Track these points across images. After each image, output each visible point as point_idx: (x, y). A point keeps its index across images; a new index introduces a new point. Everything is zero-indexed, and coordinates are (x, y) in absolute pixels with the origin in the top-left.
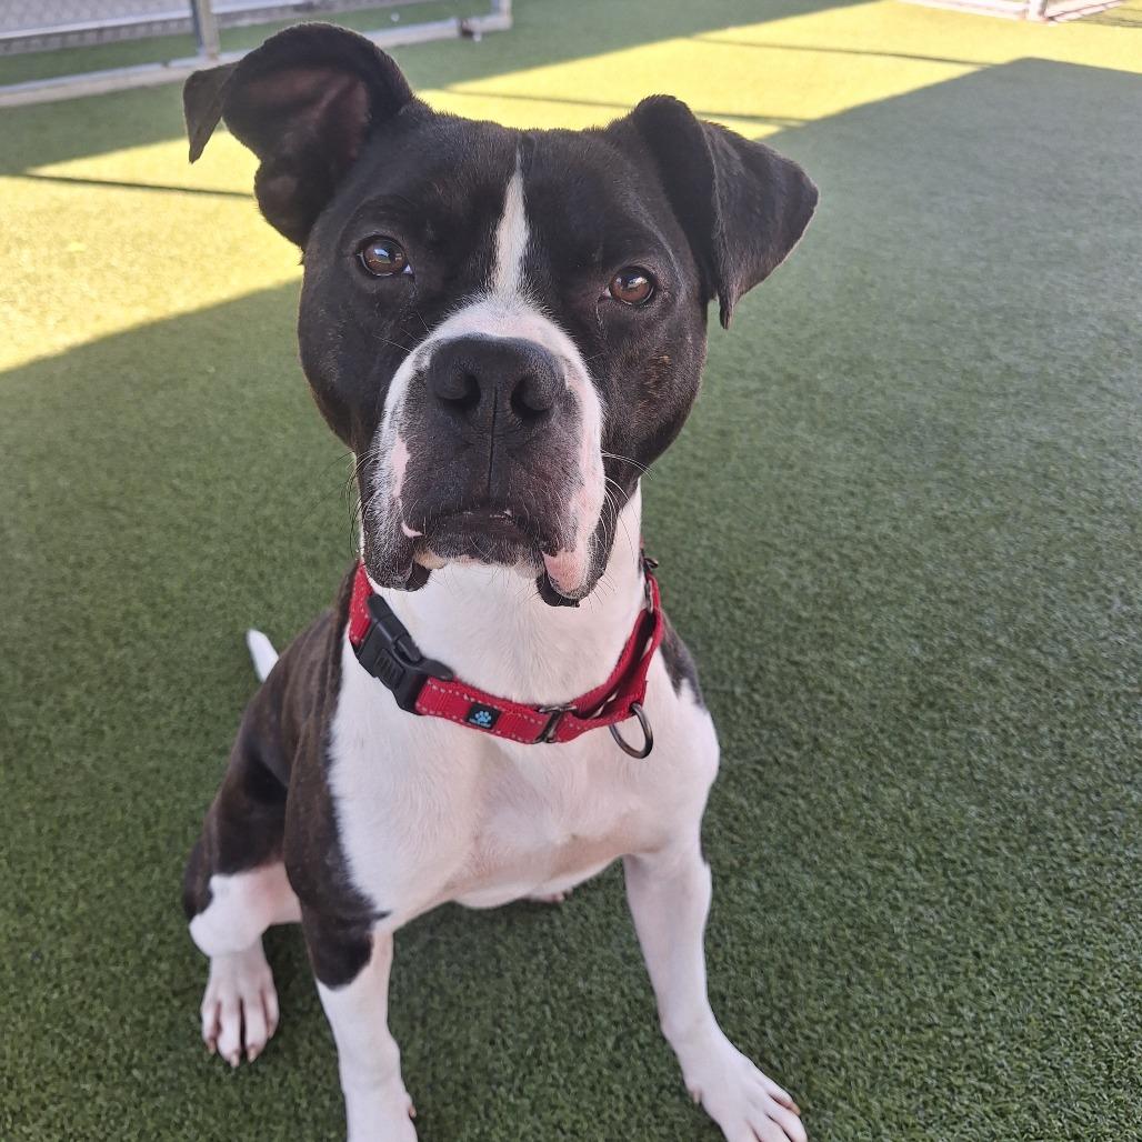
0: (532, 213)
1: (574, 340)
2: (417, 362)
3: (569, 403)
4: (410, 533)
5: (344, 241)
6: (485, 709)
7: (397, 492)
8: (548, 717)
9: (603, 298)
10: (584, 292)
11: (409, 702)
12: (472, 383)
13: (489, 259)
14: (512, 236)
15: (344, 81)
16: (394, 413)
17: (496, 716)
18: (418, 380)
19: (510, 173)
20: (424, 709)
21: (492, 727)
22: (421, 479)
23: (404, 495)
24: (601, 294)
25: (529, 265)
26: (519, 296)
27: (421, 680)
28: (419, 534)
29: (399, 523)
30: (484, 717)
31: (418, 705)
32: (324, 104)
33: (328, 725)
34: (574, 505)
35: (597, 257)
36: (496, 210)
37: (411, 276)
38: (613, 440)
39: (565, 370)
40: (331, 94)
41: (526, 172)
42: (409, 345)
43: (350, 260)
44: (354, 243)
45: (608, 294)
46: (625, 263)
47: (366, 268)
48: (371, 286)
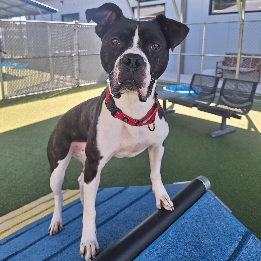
0: (139, 35)
1: (146, 55)
2: (120, 58)
3: (145, 64)
4: (119, 84)
5: (109, 39)
6: (126, 118)
7: (117, 77)
8: (137, 122)
9: (150, 48)
10: (147, 47)
11: (113, 115)
12: (129, 60)
13: (132, 42)
14: (136, 38)
15: (111, 12)
16: (117, 65)
17: (128, 120)
18: (121, 60)
19: (136, 28)
20: (116, 117)
21: (127, 122)
22: (121, 75)
23: (119, 78)
24: (151, 48)
25: (139, 43)
26: (137, 48)
27: (116, 111)
28: (121, 84)
29: (118, 82)
30: (126, 120)
31: (115, 116)
32: (108, 16)
33: (98, 118)
34: (145, 80)
35: (150, 42)
36: (134, 34)
37: (120, 45)
38: (152, 71)
39: (144, 59)
40: (109, 14)
41: (139, 28)
42: (120, 55)
43: (110, 42)
44: (111, 39)
45: (151, 47)
46: (154, 43)
47: (112, 44)
48: (113, 46)
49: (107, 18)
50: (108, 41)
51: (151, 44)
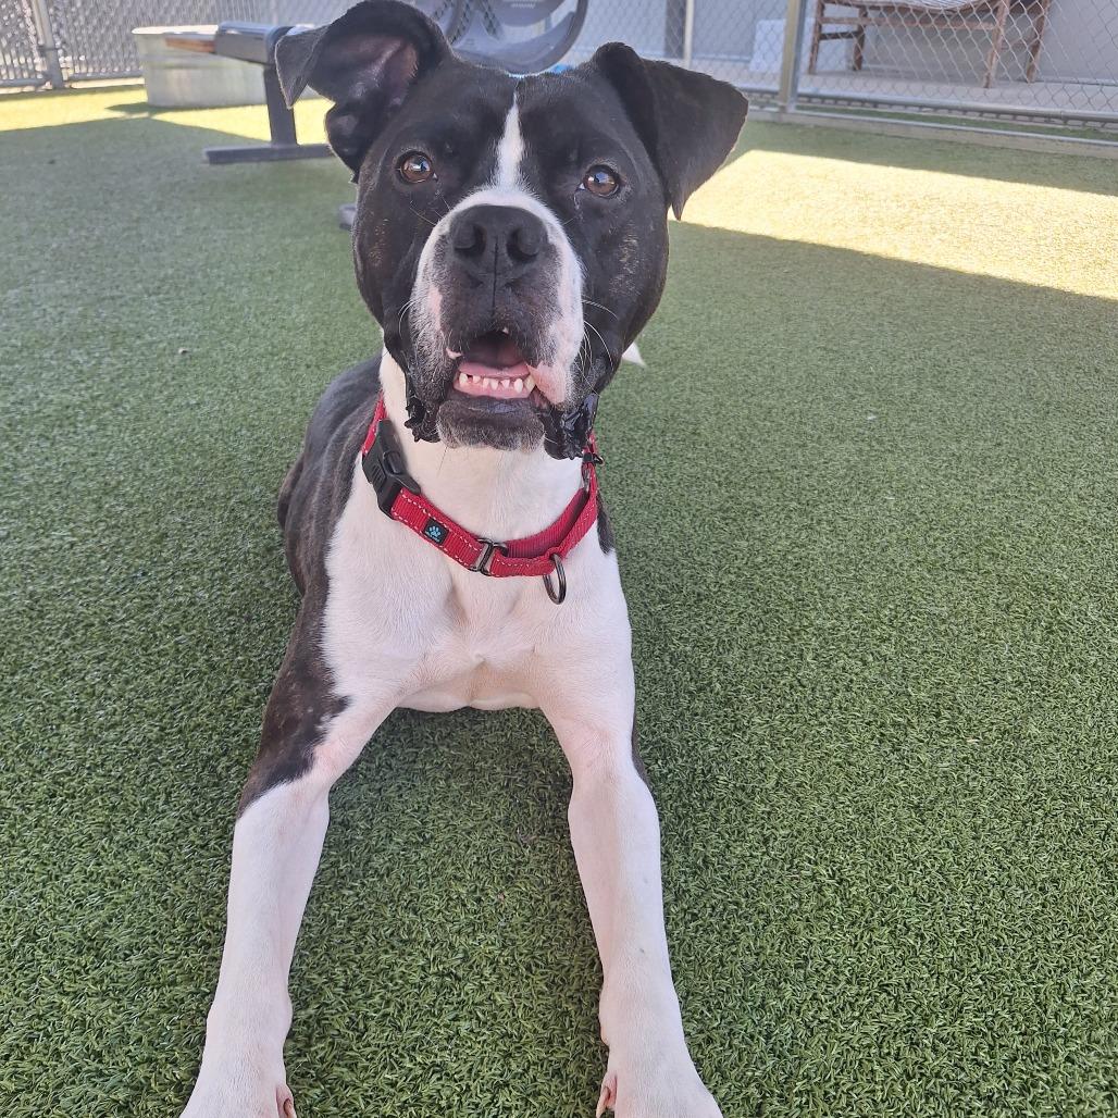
0: (525, 130)
2: (440, 230)
3: (551, 251)
4: (453, 355)
5: (389, 160)
6: (437, 525)
7: (438, 326)
9: (578, 189)
10: (565, 184)
11: (387, 506)
13: (494, 165)
14: (511, 149)
15: (397, 44)
16: (426, 270)
17: (444, 533)
19: (510, 106)
21: (441, 543)
22: (454, 317)
23: (444, 329)
25: (524, 167)
26: (517, 188)
28: (459, 354)
29: (444, 349)
30: (435, 532)
31: (392, 509)
32: (383, 61)
35: (573, 157)
36: (498, 131)
37: (436, 179)
39: (549, 230)
40: (388, 53)
41: (520, 105)
42: (436, 220)
43: (393, 173)
44: (395, 159)
45: (582, 187)
46: (595, 163)
47: (404, 178)
48: (406, 189)
49: (376, 69)
50: (384, 169)
51: (579, 167)
